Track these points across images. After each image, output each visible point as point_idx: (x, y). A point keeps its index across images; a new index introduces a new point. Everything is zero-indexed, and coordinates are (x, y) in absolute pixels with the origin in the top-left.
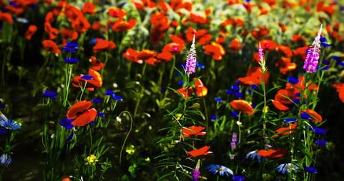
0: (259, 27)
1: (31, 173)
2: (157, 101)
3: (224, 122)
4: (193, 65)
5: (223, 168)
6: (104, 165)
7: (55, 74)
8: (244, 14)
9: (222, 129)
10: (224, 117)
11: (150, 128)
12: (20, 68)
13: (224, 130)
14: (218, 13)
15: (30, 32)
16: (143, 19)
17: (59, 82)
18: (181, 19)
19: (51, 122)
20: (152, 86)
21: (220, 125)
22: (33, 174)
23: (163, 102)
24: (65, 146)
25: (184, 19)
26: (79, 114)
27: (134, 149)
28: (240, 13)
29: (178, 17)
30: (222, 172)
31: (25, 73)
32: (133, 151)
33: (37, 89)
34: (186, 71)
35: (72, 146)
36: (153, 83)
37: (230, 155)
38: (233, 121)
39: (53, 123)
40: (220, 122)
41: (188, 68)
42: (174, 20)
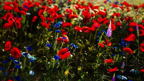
0: (128, 17)
1: (38, 78)
2: (89, 48)
3: (118, 57)
4: (110, 33)
5: (123, 76)
6: (72, 75)
7: (45, 36)
8: (121, 11)
9: (117, 60)
10: (118, 55)
11: (85, 59)
12: (30, 34)
13: (118, 60)
14: (110, 11)
15: (34, 19)
16: (79, 13)
17: (46, 40)
18: (95, 13)
19: (44, 57)
20: (86, 42)
21: (116, 58)
22: (39, 79)
23: (91, 48)
24: (55, 67)
25: (96, 13)
26: (63, 54)
27: (81, 68)
28: (119, 11)
29: (94, 12)
30: (122, 79)
31: (32, 36)
32: (81, 69)
33: (39, 43)
34: (107, 35)
35: (58, 67)
36: (87, 40)
37: (122, 71)
38: (122, 56)
39: (45, 57)
40: (116, 57)
41: (108, 34)
42: (92, 13)
